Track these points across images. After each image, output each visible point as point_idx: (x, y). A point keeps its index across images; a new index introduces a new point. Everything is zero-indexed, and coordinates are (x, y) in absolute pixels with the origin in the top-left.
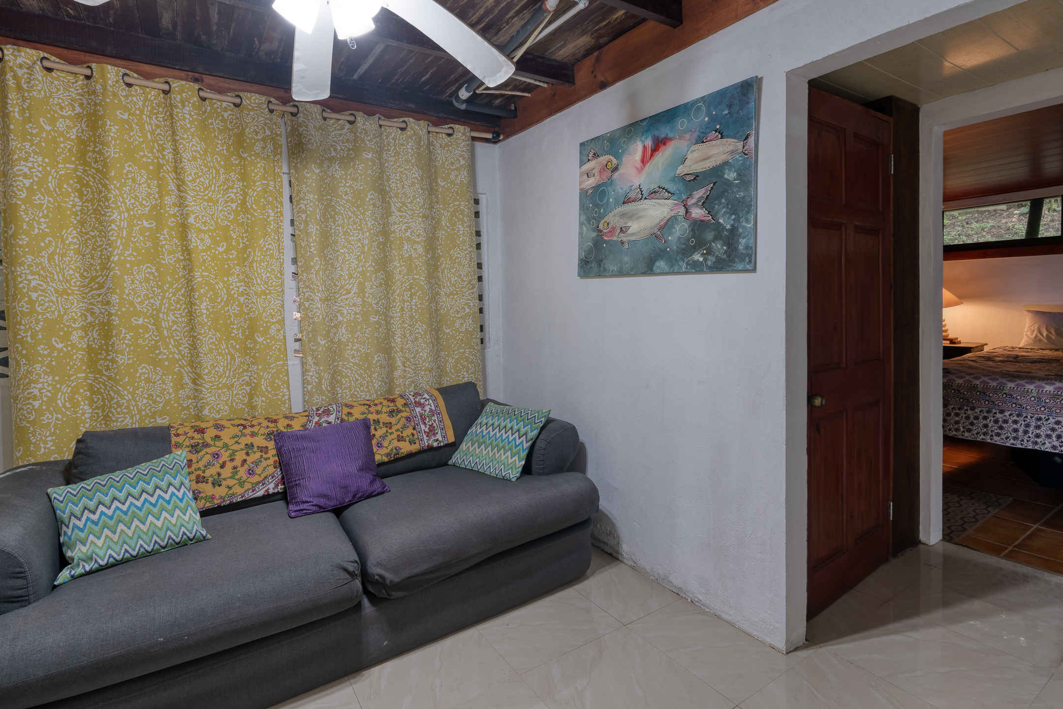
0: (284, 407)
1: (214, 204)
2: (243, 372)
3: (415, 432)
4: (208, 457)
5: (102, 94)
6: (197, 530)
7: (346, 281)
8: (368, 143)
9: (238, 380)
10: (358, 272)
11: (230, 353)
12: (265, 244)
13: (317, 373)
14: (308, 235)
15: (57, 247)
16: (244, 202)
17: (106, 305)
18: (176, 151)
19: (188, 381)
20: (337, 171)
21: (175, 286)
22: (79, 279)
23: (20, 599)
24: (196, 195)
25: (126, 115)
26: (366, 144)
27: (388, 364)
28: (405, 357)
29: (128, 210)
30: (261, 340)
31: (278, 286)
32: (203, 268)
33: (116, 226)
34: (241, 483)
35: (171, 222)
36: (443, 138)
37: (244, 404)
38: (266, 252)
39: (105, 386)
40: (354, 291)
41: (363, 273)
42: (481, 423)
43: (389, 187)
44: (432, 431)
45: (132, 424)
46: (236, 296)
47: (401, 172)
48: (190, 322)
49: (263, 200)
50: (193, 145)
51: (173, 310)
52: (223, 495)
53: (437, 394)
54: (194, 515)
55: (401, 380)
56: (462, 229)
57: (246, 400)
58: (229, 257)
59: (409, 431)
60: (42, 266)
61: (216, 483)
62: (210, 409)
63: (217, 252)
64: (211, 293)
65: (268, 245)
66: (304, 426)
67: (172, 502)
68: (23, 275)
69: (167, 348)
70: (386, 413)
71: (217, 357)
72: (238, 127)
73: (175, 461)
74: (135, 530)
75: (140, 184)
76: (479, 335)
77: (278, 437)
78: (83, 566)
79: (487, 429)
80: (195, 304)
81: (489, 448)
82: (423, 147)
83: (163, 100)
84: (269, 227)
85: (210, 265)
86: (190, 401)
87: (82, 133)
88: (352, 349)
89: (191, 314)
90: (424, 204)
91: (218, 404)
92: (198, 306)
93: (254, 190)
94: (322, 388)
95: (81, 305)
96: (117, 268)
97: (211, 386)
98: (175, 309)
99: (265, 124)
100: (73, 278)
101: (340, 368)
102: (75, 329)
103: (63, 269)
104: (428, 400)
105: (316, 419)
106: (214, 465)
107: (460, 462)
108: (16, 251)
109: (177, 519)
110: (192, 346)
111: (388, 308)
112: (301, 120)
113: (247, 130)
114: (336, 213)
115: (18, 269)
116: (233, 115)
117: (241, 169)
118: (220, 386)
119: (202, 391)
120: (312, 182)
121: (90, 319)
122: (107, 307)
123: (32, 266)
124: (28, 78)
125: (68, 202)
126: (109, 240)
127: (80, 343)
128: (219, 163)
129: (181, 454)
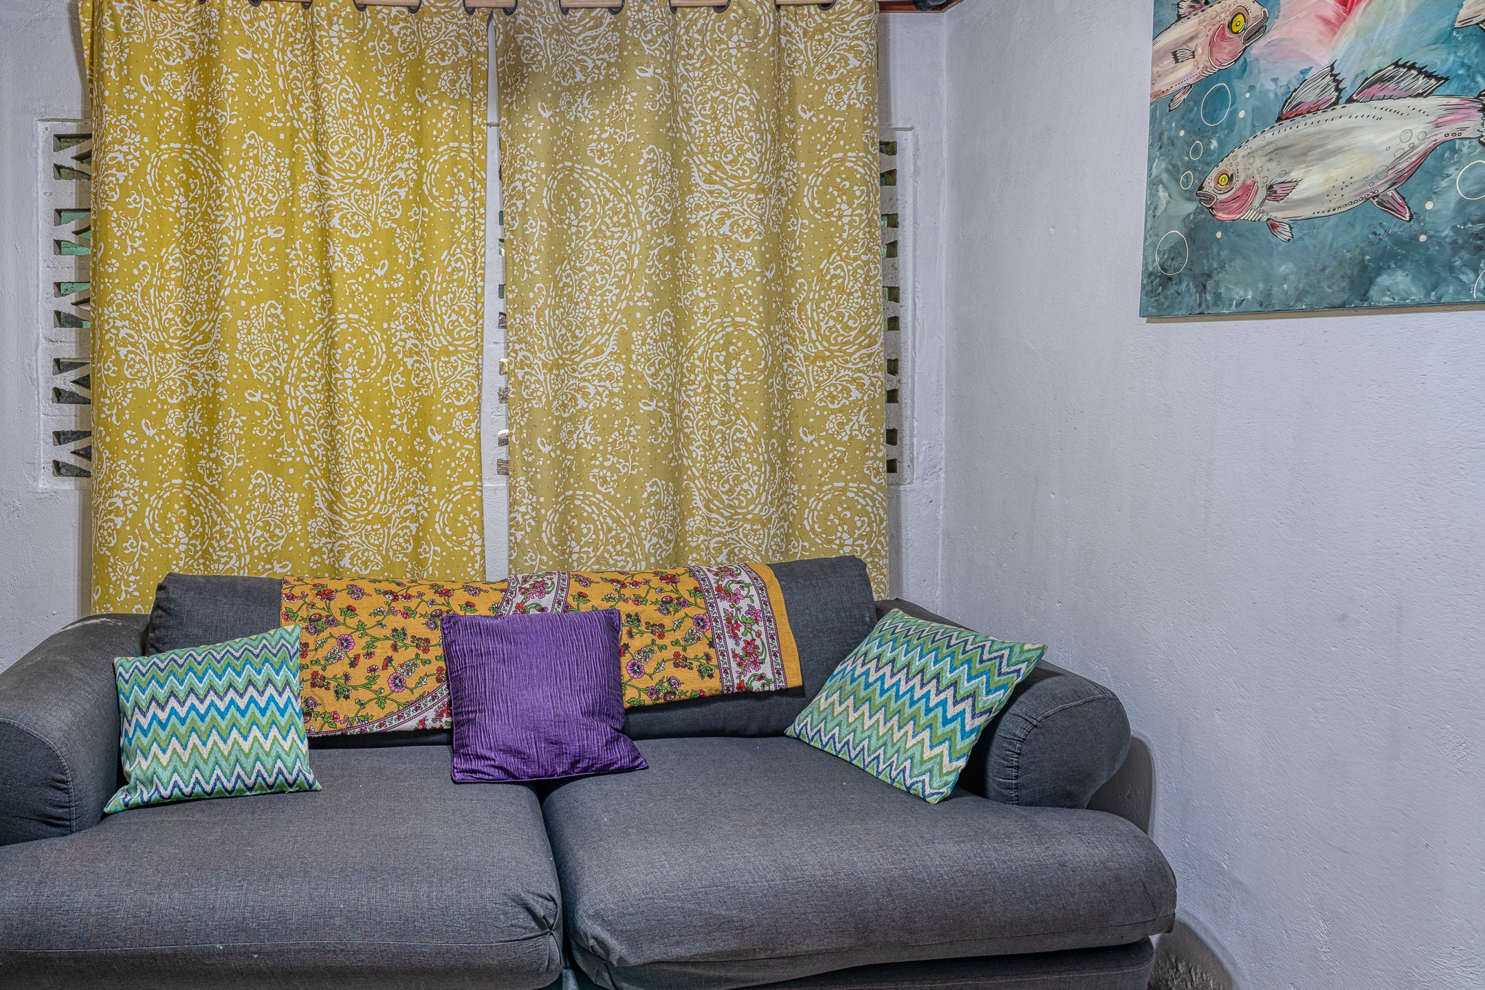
0: (473, 567)
1: (372, 192)
2: (406, 496)
3: (712, 652)
4: (333, 643)
5: (218, 23)
6: (300, 771)
7: (595, 329)
8: (646, 46)
9: (398, 511)
10: (620, 311)
11: (387, 459)
12: (450, 261)
13: (534, 509)
14: (526, 239)
15: (153, 275)
16: (419, 183)
17: (211, 369)
18: (317, 104)
19: (322, 506)
20: (586, 111)
21: (308, 338)
22: (181, 326)
23: (60, 822)
24: (344, 178)
25: (250, 52)
26: (642, 50)
27: (673, 502)
28: (710, 491)
29: (246, 213)
30: (436, 438)
31: (469, 338)
32: (350, 306)
33: (230, 237)
34: (381, 701)
35: (307, 227)
36: (810, 15)
37: (406, 555)
38: (451, 274)
39: (206, 501)
40: (610, 350)
41: (628, 313)
42: (865, 654)
43: (689, 132)
44: (750, 655)
45: (239, 568)
46: (400, 356)
47: (714, 100)
48: (328, 401)
49: (449, 179)
50: (343, 90)
51: (304, 380)
52: (351, 715)
53: (768, 575)
54: (299, 742)
55: (702, 538)
56: (849, 212)
57: (410, 548)
58: (391, 286)
59: (698, 649)
60: (134, 306)
61: (342, 693)
62: (351, 558)
63: (374, 278)
64: (362, 350)
65: (456, 262)
66: (496, 608)
67: (268, 713)
68: (111, 320)
69: (293, 445)
70: (655, 603)
71: (367, 465)
72: (414, 48)
73: (283, 641)
74: (212, 749)
75: (265, 166)
76: (884, 451)
77: (449, 624)
78: (142, 791)
79: (878, 669)
80: (335, 370)
81: (880, 715)
82: (762, 40)
83: (302, 19)
84: (459, 229)
85: (361, 300)
86: (324, 540)
87: (192, 91)
88: (602, 467)
89: (329, 387)
90: (762, 163)
91: (365, 550)
92: (341, 373)
93: (436, 162)
94: (541, 539)
95: (181, 368)
96: (228, 308)
97: (356, 517)
98: (308, 378)
99: (458, 37)
100: (173, 325)
101: (578, 502)
102: (172, 406)
103: (160, 310)
104: (748, 586)
105: (519, 598)
106: (340, 659)
107: (811, 734)
108: (104, 283)
109: (272, 744)
110: (329, 442)
111: (677, 385)
112: (520, 20)
113: (428, 51)
114: (580, 194)
115: (106, 311)
116: (406, 28)
117: (416, 125)
118: (370, 517)
119: (341, 525)
120: (537, 138)
121: (191, 391)
122: (213, 373)
123: (122, 306)
124: (129, 14)
125: (171, 202)
126: (219, 261)
127: (177, 429)
128: (382, 117)
129: (293, 630)
